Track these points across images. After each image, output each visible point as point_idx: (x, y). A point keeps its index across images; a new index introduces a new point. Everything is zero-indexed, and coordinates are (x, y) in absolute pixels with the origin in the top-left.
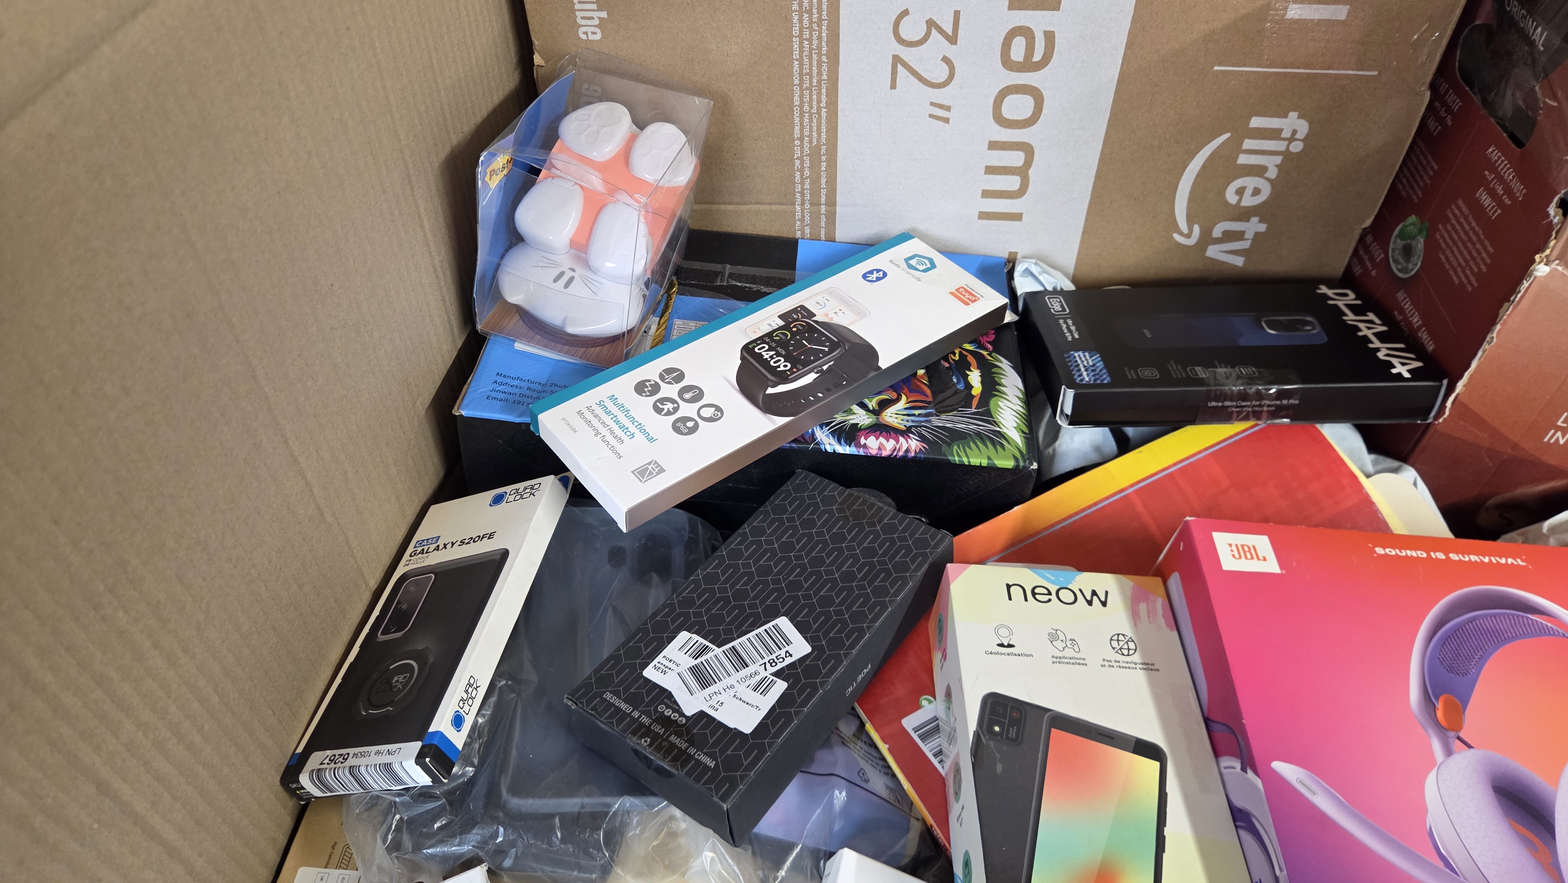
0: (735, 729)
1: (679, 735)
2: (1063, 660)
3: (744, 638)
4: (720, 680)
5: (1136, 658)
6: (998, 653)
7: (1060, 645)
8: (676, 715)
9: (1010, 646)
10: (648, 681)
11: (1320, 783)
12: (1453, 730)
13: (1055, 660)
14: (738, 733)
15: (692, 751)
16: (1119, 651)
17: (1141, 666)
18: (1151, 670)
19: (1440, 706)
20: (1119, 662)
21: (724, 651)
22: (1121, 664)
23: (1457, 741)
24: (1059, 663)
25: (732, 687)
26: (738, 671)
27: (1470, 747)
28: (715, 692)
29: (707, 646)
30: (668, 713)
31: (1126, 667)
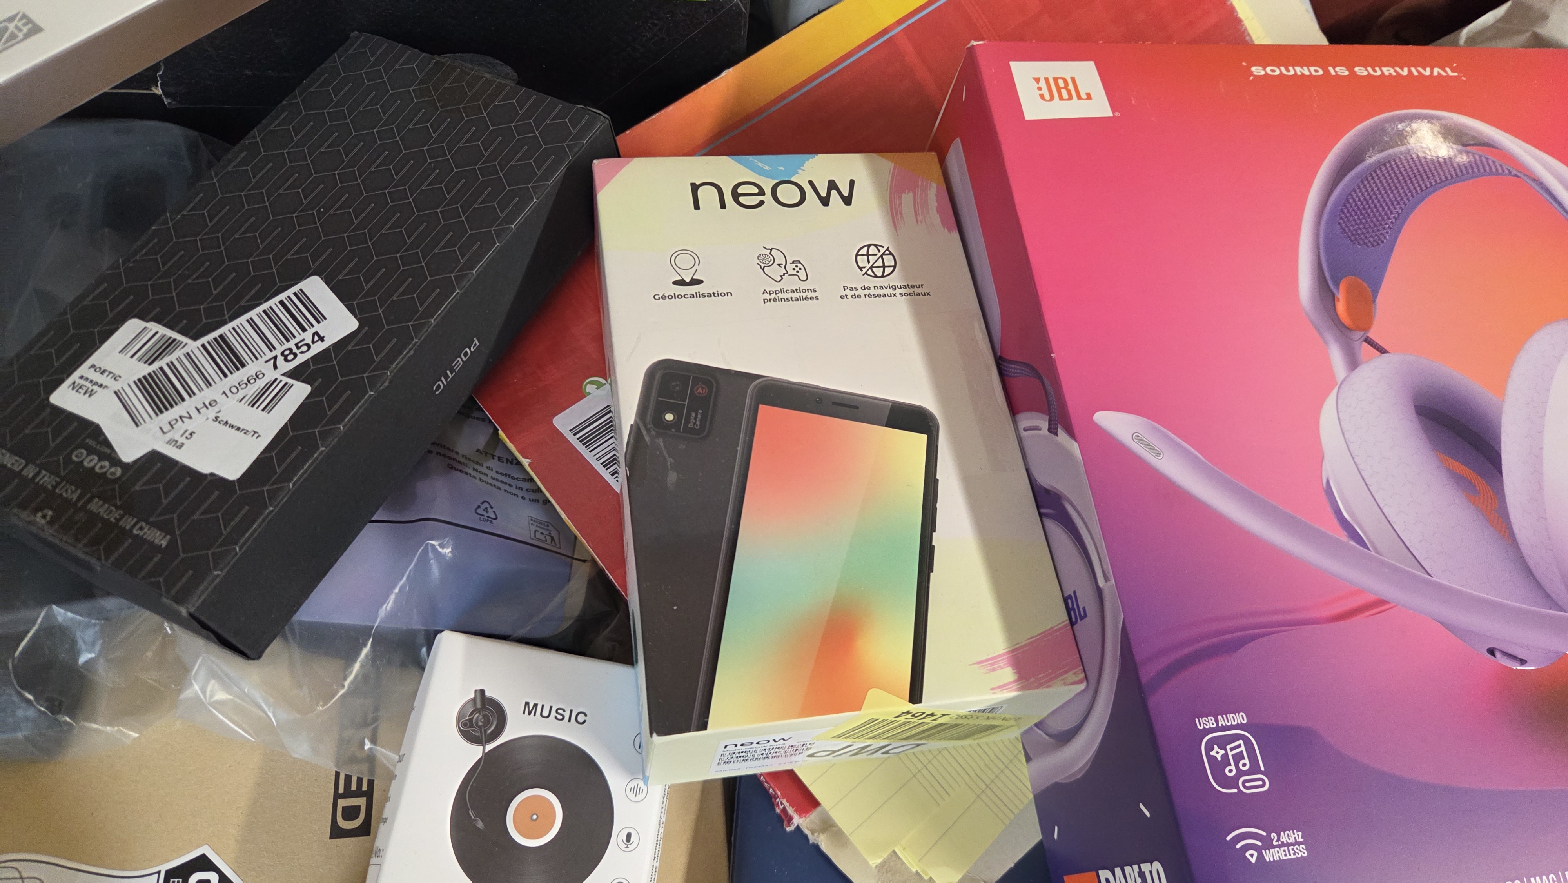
0: (212, 475)
1: (105, 498)
2: (780, 296)
3: (242, 320)
4: (191, 394)
5: (895, 279)
6: (675, 296)
7: (775, 271)
8: (106, 464)
9: (695, 282)
10: (58, 411)
11: (1167, 436)
12: (1360, 329)
13: (767, 296)
14: (216, 481)
15: (128, 523)
16: (870, 272)
17: (903, 291)
18: (919, 294)
19: (1341, 295)
20: (869, 288)
21: (203, 346)
22: (872, 291)
23: (1365, 344)
24: (774, 300)
25: (213, 403)
26: (225, 376)
27: (1382, 351)
28: (181, 417)
29: (175, 340)
30: (91, 462)
31: (879, 296)
